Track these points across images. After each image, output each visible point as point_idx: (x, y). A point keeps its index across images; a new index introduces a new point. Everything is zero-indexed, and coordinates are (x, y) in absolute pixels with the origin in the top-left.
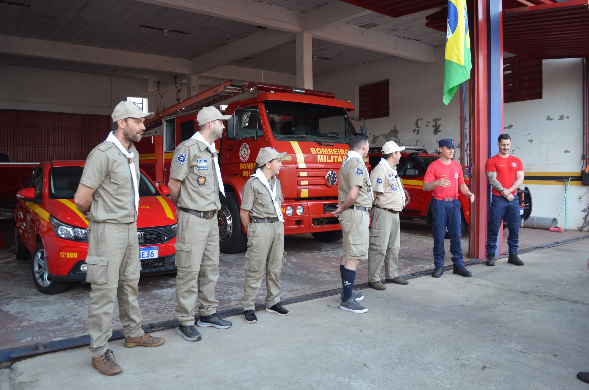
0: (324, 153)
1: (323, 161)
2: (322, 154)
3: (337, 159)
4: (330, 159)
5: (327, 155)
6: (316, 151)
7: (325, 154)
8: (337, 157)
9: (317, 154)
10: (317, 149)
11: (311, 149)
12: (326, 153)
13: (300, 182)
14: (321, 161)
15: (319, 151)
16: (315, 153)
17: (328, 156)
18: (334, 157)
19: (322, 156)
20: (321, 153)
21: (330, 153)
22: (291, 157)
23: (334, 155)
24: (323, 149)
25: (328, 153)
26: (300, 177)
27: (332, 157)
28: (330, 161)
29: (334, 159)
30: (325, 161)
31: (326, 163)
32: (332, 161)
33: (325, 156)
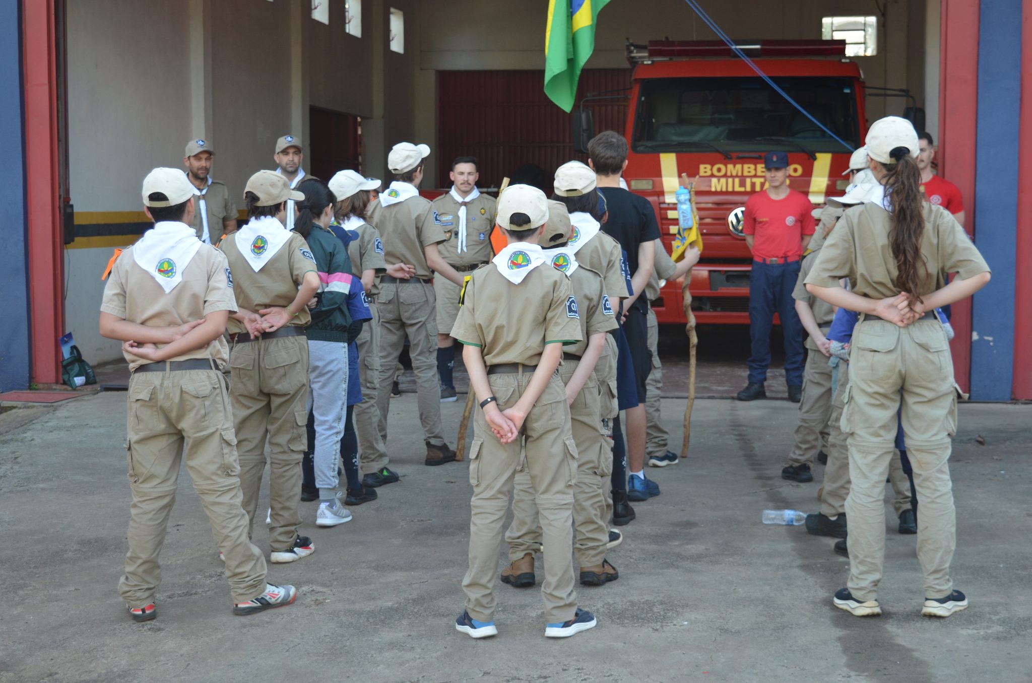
0: (729, 174)
1: (724, 189)
2: (725, 176)
3: (762, 185)
4: (743, 184)
5: (737, 176)
6: (711, 169)
7: (732, 176)
8: (762, 180)
9: (713, 176)
10: (716, 167)
11: (702, 167)
12: (734, 174)
13: (669, 229)
14: (719, 189)
15: (719, 170)
16: (709, 173)
17: (737, 181)
18: (754, 180)
19: (723, 180)
20: (723, 172)
21: (746, 173)
22: (651, 182)
23: (755, 176)
24: (730, 166)
25: (740, 174)
26: (667, 219)
27: (748, 181)
28: (742, 189)
29: (753, 185)
30: (730, 189)
31: (734, 193)
32: (748, 188)
33: (730, 180)
